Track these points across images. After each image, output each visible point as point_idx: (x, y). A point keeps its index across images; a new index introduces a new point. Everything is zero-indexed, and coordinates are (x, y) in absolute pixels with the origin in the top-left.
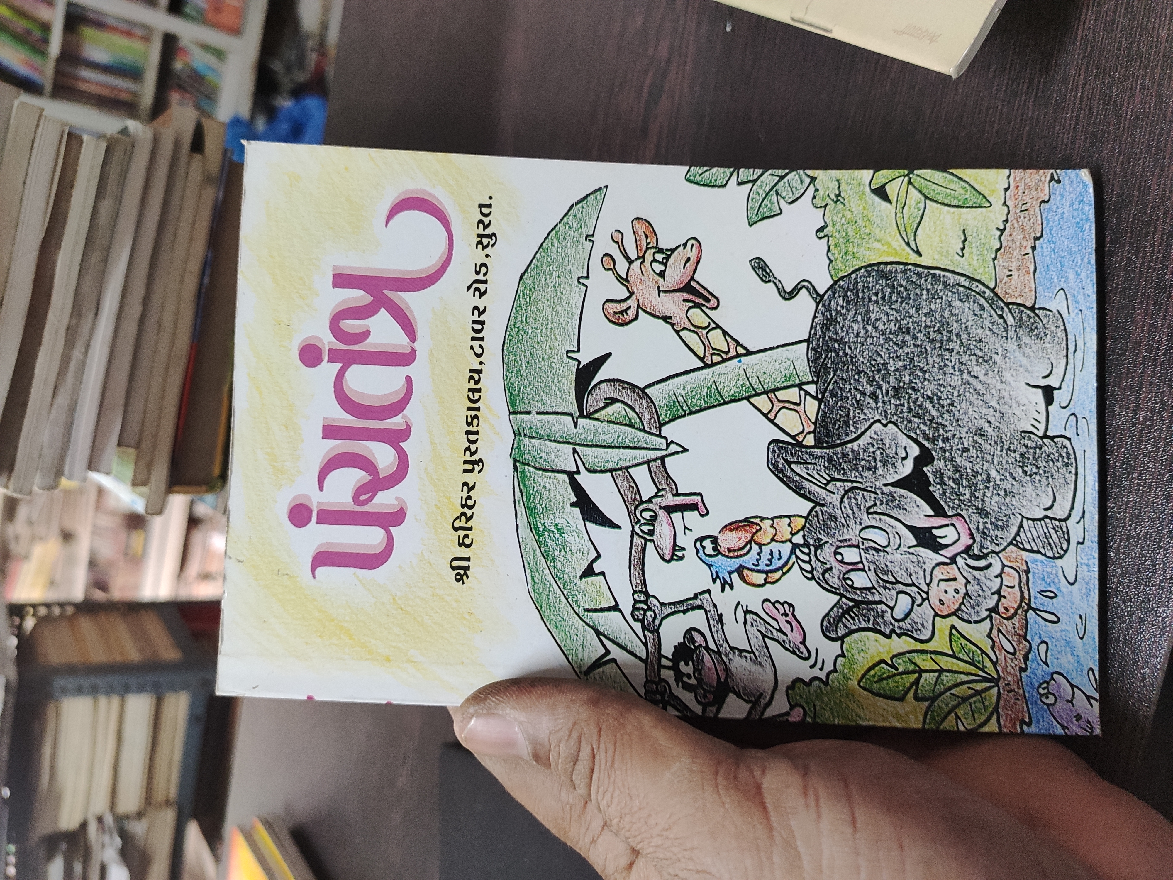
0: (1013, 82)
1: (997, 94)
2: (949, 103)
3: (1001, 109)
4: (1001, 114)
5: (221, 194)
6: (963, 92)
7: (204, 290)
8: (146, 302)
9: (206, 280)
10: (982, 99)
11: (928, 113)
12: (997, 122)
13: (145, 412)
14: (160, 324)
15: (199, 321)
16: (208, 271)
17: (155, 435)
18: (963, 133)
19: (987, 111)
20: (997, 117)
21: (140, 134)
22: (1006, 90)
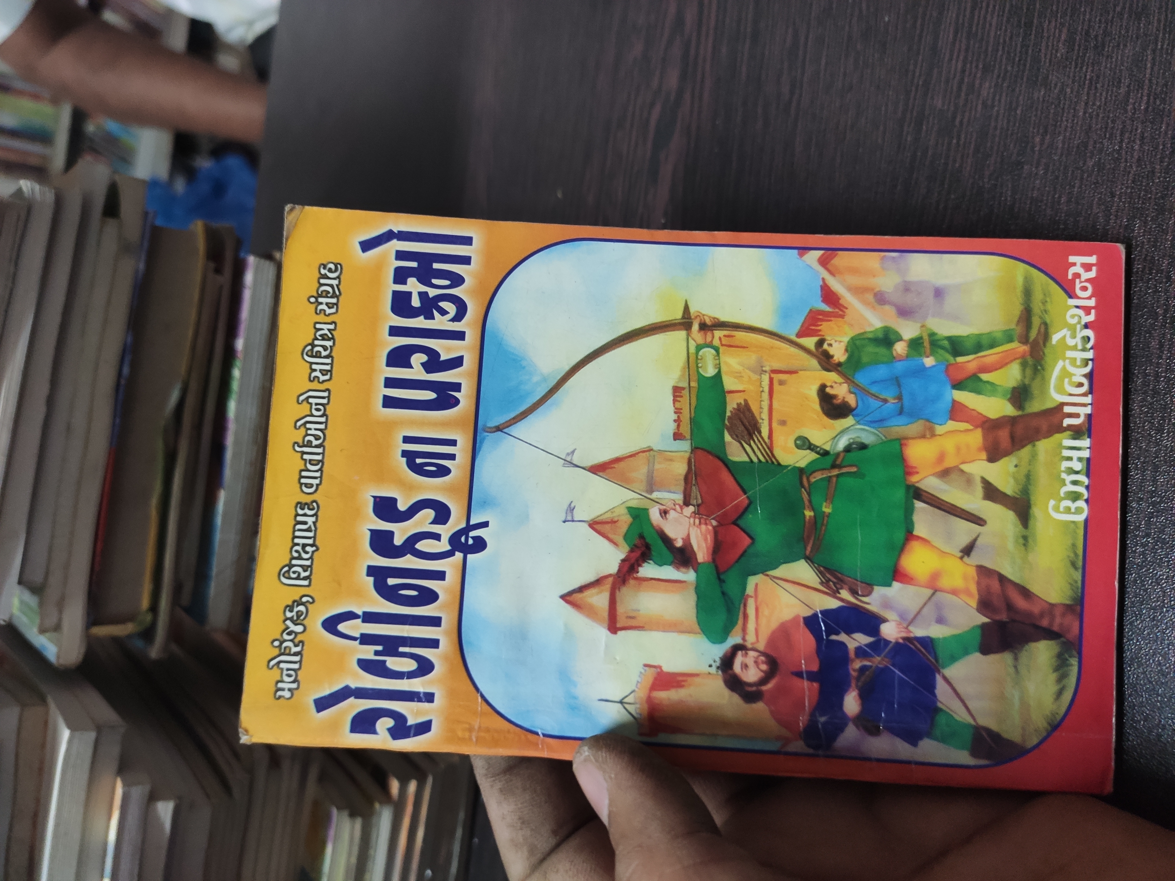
0: (1155, 99)
1: (1134, 114)
2: (1067, 126)
3: (1142, 133)
4: (1142, 138)
5: (142, 266)
6: (1085, 113)
7: (123, 382)
8: (51, 402)
9: (126, 370)
10: (1113, 122)
11: (1037, 139)
12: (1137, 147)
13: (53, 537)
14: (69, 428)
15: (118, 421)
16: (128, 359)
17: (67, 566)
18: (1090, 163)
19: (1122, 134)
20: (1138, 142)
21: (38, 196)
22: (1146, 109)
